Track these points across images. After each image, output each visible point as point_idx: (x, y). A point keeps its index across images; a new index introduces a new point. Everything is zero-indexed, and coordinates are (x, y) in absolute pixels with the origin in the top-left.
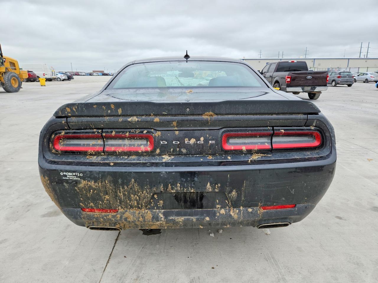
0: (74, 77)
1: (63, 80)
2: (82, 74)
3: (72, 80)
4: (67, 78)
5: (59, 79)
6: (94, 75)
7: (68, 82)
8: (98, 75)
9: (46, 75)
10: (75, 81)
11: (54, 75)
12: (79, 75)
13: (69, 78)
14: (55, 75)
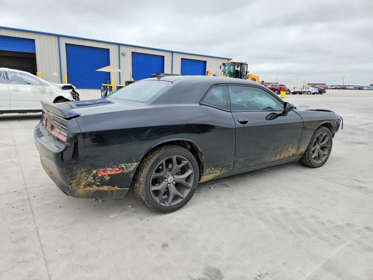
0: (327, 90)
1: (314, 94)
2: (349, 88)
3: (323, 94)
4: (318, 92)
5: (309, 93)
6: (364, 89)
7: (319, 95)
8: (370, 89)
9: (295, 89)
10: (328, 94)
11: (304, 88)
12: (345, 89)
13: (321, 92)
14: (306, 89)
